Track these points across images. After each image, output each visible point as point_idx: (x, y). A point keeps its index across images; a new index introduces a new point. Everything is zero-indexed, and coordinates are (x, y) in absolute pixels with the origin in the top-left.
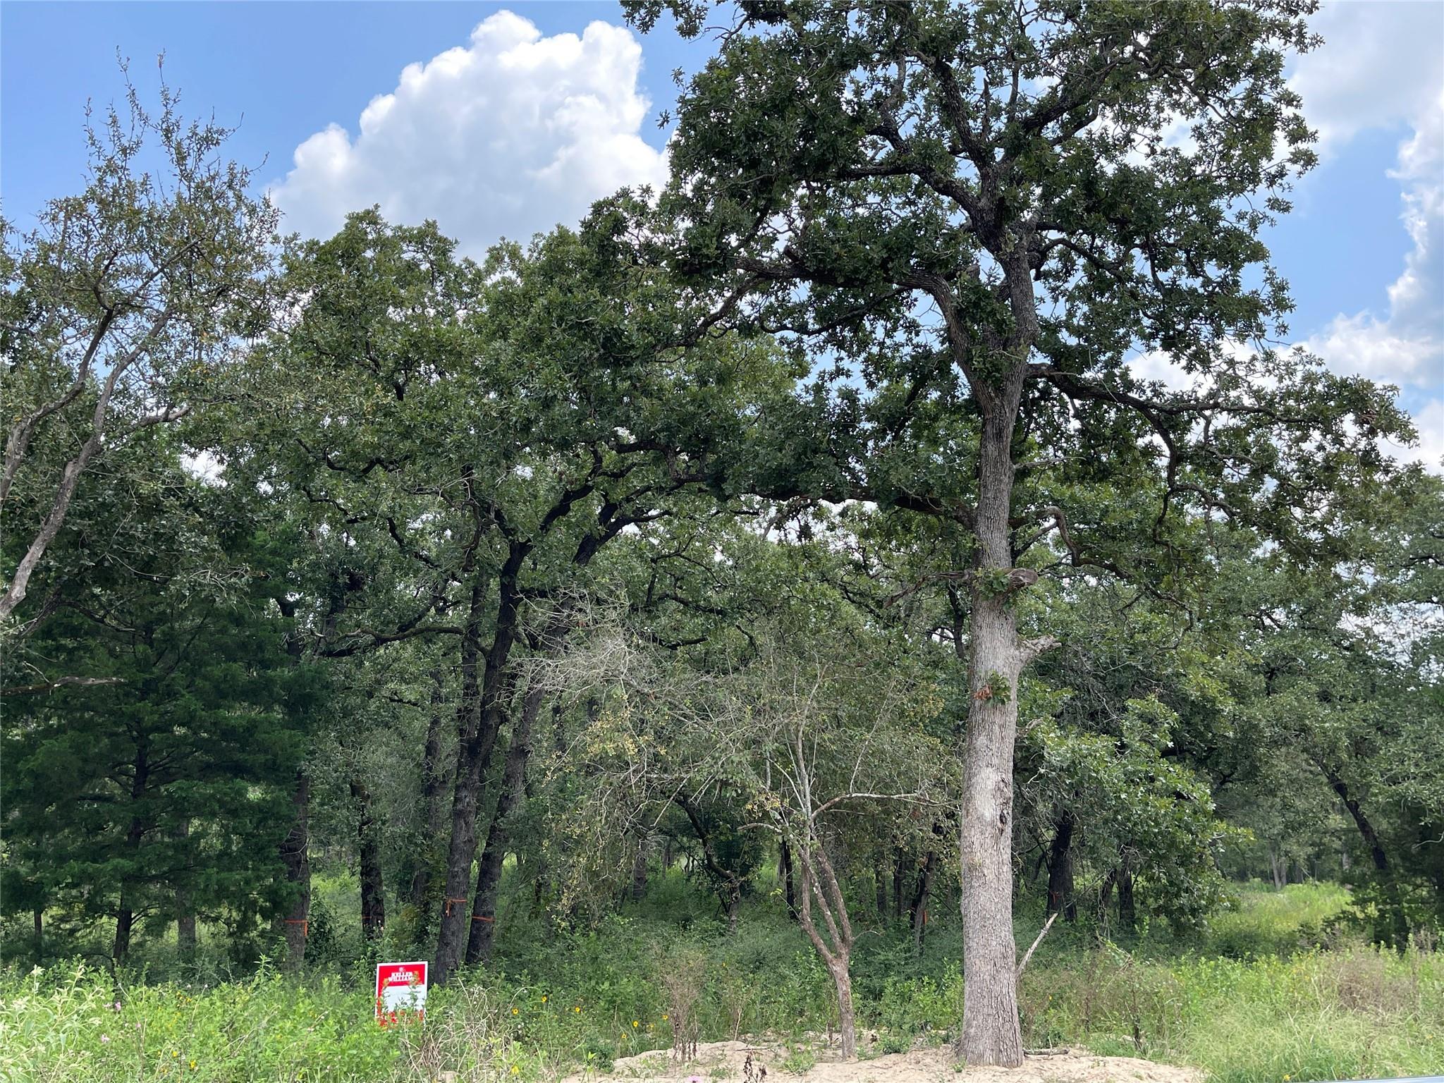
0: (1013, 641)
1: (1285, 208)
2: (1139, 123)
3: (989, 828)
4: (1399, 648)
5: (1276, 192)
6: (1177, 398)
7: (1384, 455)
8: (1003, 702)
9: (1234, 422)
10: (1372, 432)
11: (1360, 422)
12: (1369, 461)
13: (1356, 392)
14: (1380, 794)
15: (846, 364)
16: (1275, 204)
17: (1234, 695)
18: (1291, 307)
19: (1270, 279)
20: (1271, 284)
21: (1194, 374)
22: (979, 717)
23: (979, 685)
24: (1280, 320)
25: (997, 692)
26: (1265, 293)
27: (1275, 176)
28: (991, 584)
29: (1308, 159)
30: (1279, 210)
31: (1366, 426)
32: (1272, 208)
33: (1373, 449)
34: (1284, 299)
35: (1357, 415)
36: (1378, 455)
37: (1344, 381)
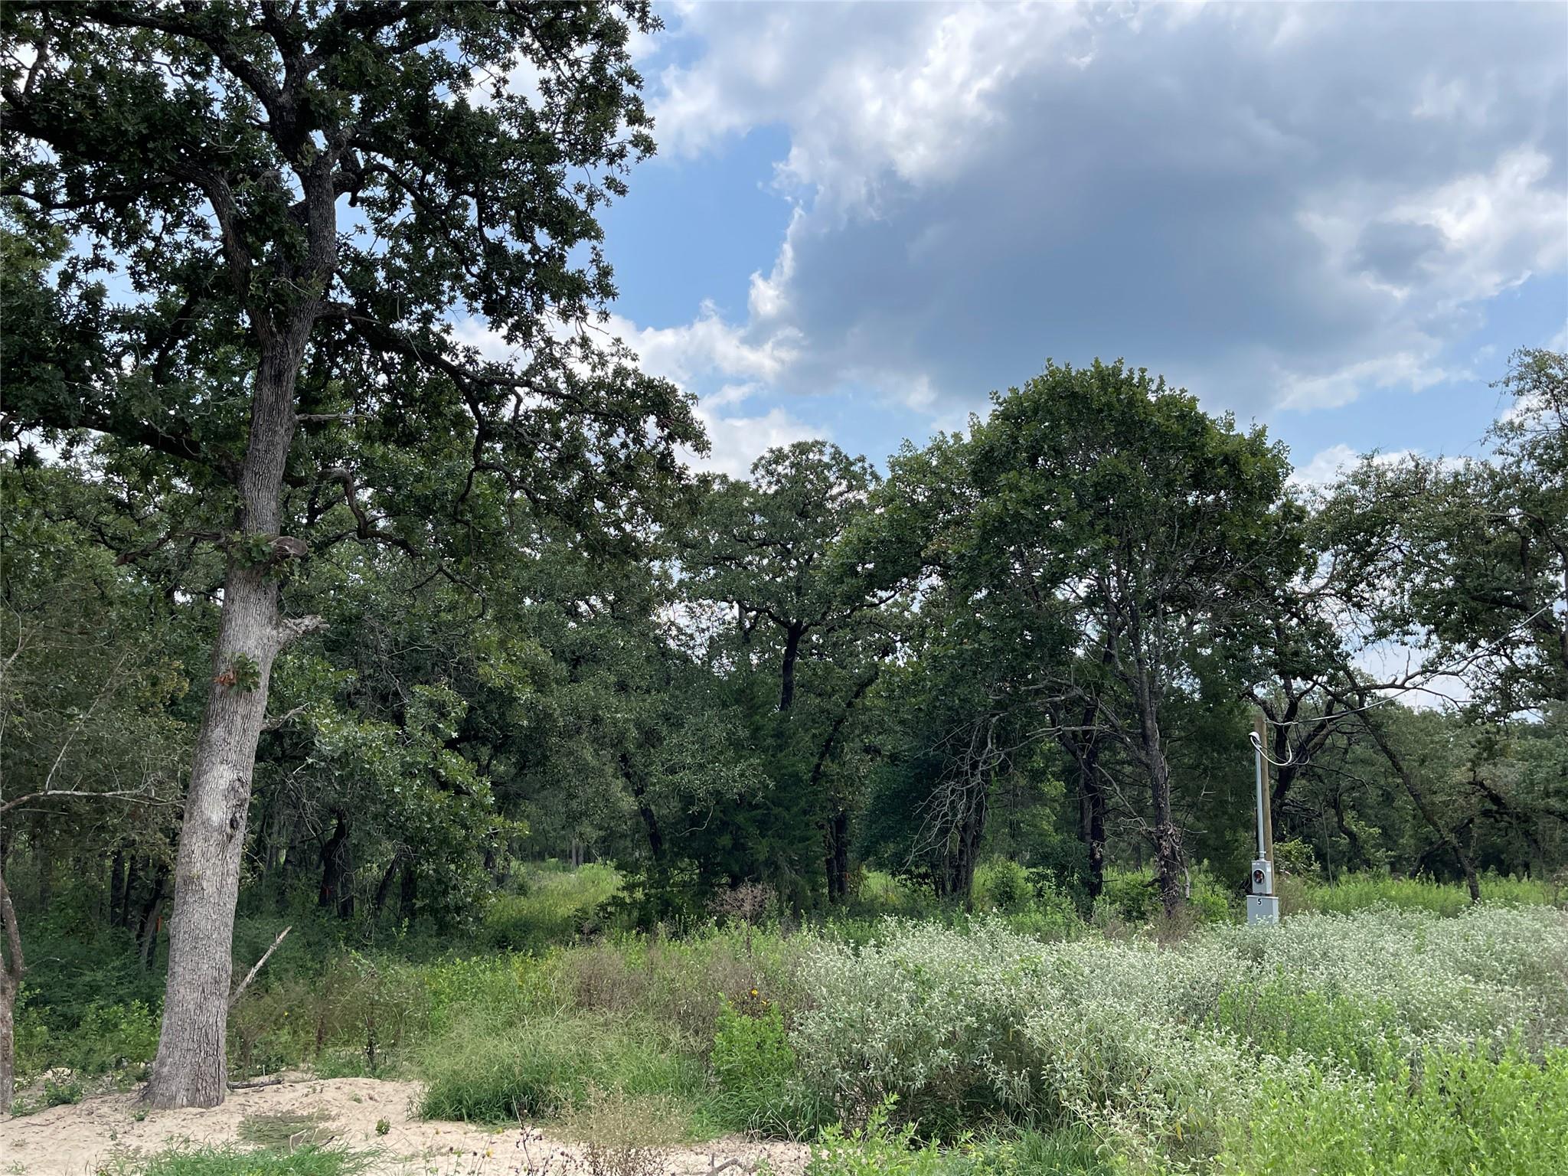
0: (271, 618)
1: (622, 191)
2: (488, 58)
3: (215, 834)
4: (699, 641)
5: (614, 171)
6: (491, 369)
7: (679, 462)
8: (249, 690)
9: (548, 404)
10: (671, 438)
11: (661, 425)
12: (664, 464)
13: (659, 395)
14: (657, 783)
15: (109, 253)
16: (611, 183)
17: (535, 682)
18: (614, 295)
19: (596, 261)
20: (598, 267)
21: (514, 345)
22: (219, 706)
23: (223, 668)
24: (603, 306)
25: (244, 676)
26: (591, 274)
27: (614, 155)
28: (249, 551)
29: (646, 146)
30: (616, 191)
31: (667, 431)
32: (609, 188)
33: (670, 454)
34: (608, 285)
35: (658, 417)
36: (673, 461)
37: (651, 381)
